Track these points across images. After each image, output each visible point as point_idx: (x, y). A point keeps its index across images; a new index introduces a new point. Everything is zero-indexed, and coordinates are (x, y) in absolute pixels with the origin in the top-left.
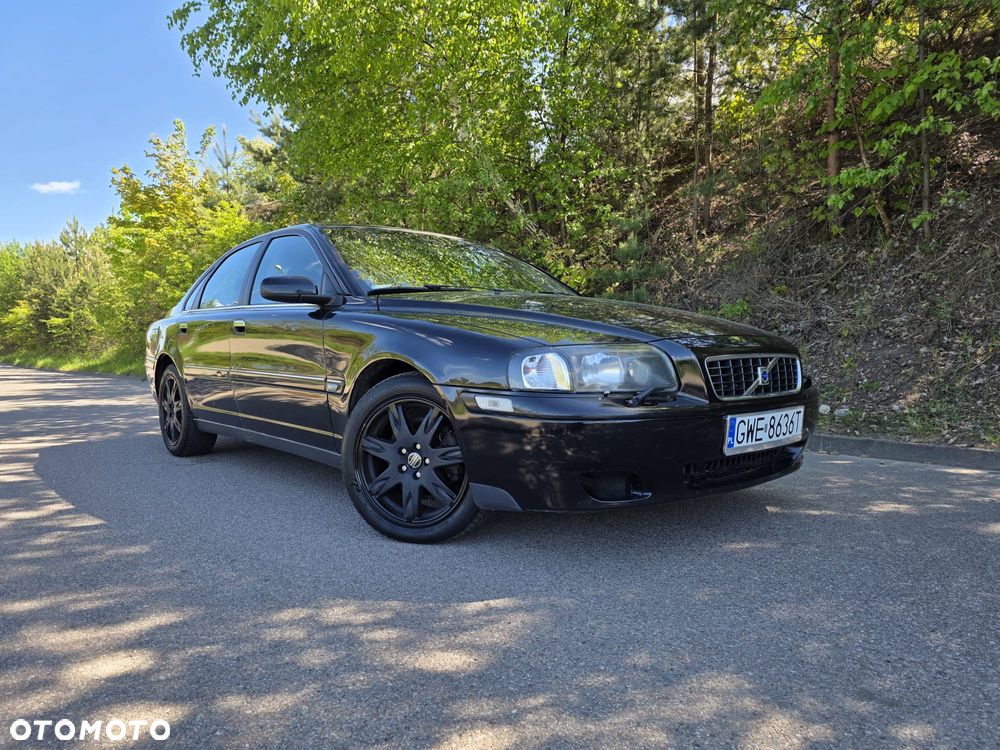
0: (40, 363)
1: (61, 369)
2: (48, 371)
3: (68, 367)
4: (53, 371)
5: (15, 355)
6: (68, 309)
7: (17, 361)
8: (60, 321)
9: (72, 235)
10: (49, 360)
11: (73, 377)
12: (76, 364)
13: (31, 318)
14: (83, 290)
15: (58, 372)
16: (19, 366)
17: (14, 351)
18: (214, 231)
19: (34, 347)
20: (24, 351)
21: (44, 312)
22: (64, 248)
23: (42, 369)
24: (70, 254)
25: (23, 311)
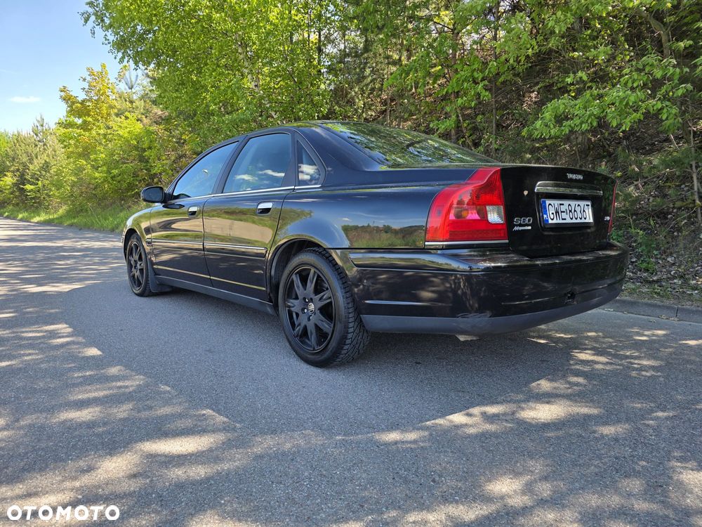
0: (20, 216)
1: (32, 221)
2: (25, 222)
3: (37, 219)
4: (28, 222)
5: (5, 210)
6: (38, 180)
7: (7, 214)
8: (32, 187)
9: (40, 128)
10: (26, 214)
11: (39, 226)
12: (43, 217)
13: (15, 184)
14: (46, 167)
15: (30, 222)
16: (7, 217)
17: (5, 207)
18: (121, 132)
19: (18, 204)
20: (11, 207)
21: (22, 180)
22: (35, 136)
23: (21, 220)
24: (39, 141)
25: (9, 180)
